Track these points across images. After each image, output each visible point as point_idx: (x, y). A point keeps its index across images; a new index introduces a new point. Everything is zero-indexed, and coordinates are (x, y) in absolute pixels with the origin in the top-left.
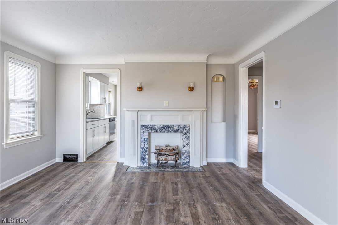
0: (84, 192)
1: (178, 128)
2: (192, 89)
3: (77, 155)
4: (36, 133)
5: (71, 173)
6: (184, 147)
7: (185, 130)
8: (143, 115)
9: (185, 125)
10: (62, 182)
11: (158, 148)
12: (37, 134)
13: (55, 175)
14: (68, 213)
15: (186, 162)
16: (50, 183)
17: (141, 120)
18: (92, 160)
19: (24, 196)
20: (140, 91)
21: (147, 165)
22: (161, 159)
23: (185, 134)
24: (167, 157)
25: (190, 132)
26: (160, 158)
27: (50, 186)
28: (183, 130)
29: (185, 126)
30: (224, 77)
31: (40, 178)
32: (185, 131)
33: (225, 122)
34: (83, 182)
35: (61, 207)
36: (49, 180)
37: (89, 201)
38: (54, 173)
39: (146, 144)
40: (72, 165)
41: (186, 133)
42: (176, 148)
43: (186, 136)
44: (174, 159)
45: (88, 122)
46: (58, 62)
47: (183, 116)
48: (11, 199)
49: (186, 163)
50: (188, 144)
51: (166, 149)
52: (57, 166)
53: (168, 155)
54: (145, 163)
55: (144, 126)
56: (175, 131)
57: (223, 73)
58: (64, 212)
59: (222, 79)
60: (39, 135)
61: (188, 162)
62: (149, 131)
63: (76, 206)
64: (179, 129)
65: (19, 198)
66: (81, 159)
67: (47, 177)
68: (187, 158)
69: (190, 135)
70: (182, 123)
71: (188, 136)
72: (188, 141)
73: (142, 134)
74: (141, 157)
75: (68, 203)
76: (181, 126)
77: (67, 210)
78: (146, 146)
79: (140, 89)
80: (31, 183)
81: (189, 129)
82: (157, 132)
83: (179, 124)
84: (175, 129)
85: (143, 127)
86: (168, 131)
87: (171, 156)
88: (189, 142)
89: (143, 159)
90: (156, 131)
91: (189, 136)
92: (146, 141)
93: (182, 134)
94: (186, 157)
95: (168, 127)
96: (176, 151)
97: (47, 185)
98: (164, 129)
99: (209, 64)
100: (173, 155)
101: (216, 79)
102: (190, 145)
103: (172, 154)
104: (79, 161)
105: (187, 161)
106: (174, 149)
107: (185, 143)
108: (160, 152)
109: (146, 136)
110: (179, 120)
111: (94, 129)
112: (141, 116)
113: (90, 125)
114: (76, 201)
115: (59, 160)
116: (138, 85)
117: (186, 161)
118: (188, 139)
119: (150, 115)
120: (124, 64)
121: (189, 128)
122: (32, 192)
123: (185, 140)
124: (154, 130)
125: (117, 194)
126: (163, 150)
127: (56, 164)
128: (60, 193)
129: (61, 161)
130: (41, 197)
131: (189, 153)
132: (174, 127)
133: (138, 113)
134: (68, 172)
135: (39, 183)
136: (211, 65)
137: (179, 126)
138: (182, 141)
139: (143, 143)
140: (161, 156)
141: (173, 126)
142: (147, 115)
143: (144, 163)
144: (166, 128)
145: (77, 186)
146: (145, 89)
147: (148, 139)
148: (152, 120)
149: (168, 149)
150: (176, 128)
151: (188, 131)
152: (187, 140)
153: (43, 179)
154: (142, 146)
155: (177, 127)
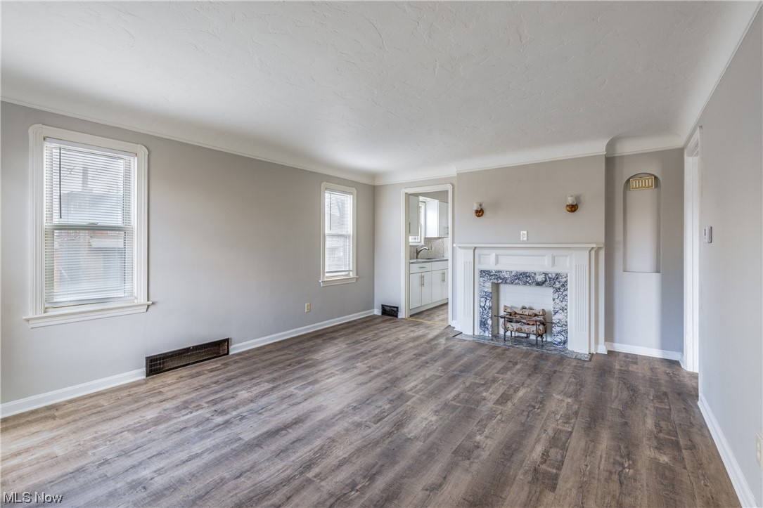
0: (389, 346)
1: (544, 279)
2: (573, 208)
3: (397, 308)
4: (351, 273)
5: (385, 327)
6: (555, 313)
7: (557, 283)
8: (483, 255)
9: (557, 274)
10: (372, 334)
11: (509, 310)
12: (352, 275)
13: (368, 326)
14: (366, 359)
15: (559, 340)
16: (360, 333)
17: (479, 262)
18: (416, 318)
19: (334, 338)
20: (479, 216)
21: (490, 336)
22: (511, 328)
23: (557, 290)
24: (521, 326)
25: (569, 286)
26: (510, 326)
27: (359, 335)
28: (555, 282)
29: (558, 276)
30: (656, 177)
31: (354, 326)
32: (558, 285)
33: (659, 272)
34: (394, 337)
35: (362, 353)
36: (361, 329)
37: (390, 355)
38: (367, 324)
39: (488, 301)
40: (390, 320)
41: (559, 289)
42: (541, 313)
43: (561, 293)
44: (535, 332)
45: (412, 263)
46: (377, 183)
47: (553, 258)
48: (324, 338)
49: (560, 343)
50: (563, 309)
51: (521, 313)
52: (374, 317)
53: (525, 324)
54: (487, 332)
55: (484, 271)
56: (539, 284)
57: (654, 169)
58: (363, 357)
59: (651, 182)
60: (355, 276)
61: (565, 342)
62: (493, 281)
63: (376, 355)
64: (546, 281)
65: (330, 338)
66: (402, 314)
67: (360, 326)
68: (563, 333)
69: (569, 293)
70: (553, 271)
71: (564, 294)
72: (564, 303)
73: (482, 284)
74: (481, 321)
75: (370, 351)
76: (550, 276)
77: (366, 356)
78: (488, 304)
79: (480, 213)
80: (343, 329)
81: (566, 282)
82: (506, 283)
83: (546, 271)
84: (539, 280)
85: (484, 273)
86: (525, 283)
87: (529, 326)
88: (566, 305)
89: (483, 324)
90: (505, 281)
91: (566, 295)
92: (488, 296)
93: (551, 290)
94: (560, 332)
95: (526, 276)
96: (541, 318)
97: (357, 333)
98: (519, 279)
99: (616, 155)
100: (533, 325)
101: (634, 183)
102: (568, 310)
103: (532, 323)
104: (400, 317)
105: (563, 339)
106: (536, 315)
107: (558, 307)
108: (511, 317)
109: (488, 287)
110: (546, 264)
111: (423, 274)
112: (480, 256)
113: (415, 268)
114: (377, 351)
115: (377, 312)
116: (476, 207)
117: (559, 338)
118: (564, 299)
119: (494, 254)
120: (456, 175)
121: (565, 279)
122: (341, 336)
123: (557, 301)
124: (501, 279)
125: (424, 356)
126: (516, 313)
127: (374, 315)
128: (366, 342)
129: (380, 314)
130: (348, 342)
131: (566, 326)
132: (537, 277)
133: (476, 251)
134: (382, 325)
135: (350, 330)
136: (622, 157)
137: (546, 274)
138: (552, 303)
139: (483, 299)
140: (512, 324)
141: (535, 274)
142: (489, 255)
143: (484, 331)
144: (523, 278)
145: (385, 340)
146: (487, 213)
147: (491, 293)
148: (497, 262)
149: (525, 313)
150: (540, 278)
151: (563, 285)
152: (562, 301)
153: (355, 327)
154: (482, 304)
155: (543, 276)
